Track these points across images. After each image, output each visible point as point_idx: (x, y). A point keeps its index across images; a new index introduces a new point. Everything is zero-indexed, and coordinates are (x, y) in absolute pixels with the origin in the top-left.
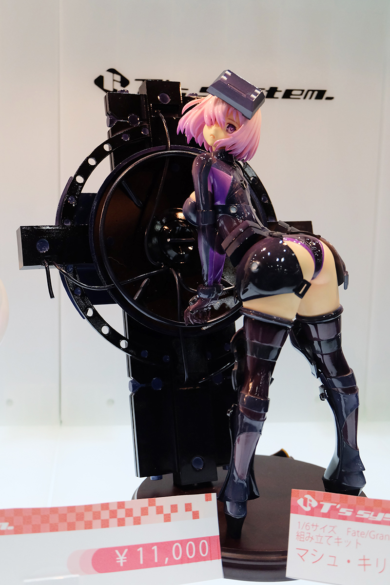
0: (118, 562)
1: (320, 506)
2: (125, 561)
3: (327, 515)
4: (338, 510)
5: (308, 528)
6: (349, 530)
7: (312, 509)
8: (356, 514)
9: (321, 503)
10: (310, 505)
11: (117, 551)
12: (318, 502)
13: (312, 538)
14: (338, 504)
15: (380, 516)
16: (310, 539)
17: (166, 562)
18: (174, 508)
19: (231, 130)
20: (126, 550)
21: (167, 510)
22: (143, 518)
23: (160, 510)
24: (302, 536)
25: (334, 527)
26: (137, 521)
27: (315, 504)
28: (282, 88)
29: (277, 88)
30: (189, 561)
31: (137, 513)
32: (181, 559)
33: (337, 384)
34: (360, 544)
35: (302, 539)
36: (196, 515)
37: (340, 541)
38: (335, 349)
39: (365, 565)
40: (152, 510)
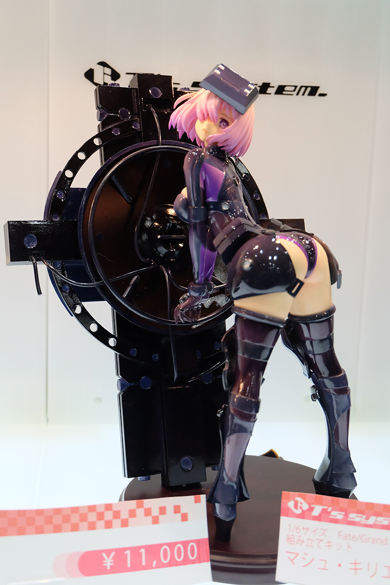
0: (105, 565)
1: (311, 509)
2: (112, 564)
3: (318, 518)
4: (329, 513)
5: (298, 531)
6: (341, 534)
7: (303, 512)
8: (348, 517)
9: (312, 506)
10: (301, 508)
11: (104, 555)
12: (310, 504)
13: (303, 542)
14: (329, 506)
15: (372, 520)
16: (301, 542)
17: (154, 565)
18: (163, 510)
19: (224, 126)
20: (113, 553)
21: (155, 512)
22: (131, 520)
23: (148, 512)
24: (292, 540)
25: (325, 530)
26: (125, 524)
27: (305, 507)
28: (275, 84)
29: (269, 84)
30: (177, 564)
31: (124, 515)
32: (169, 562)
33: (329, 385)
34: (351, 548)
35: (292, 543)
36: (185, 518)
37: (331, 544)
38: (327, 349)
39: (356, 569)
40: (140, 512)
